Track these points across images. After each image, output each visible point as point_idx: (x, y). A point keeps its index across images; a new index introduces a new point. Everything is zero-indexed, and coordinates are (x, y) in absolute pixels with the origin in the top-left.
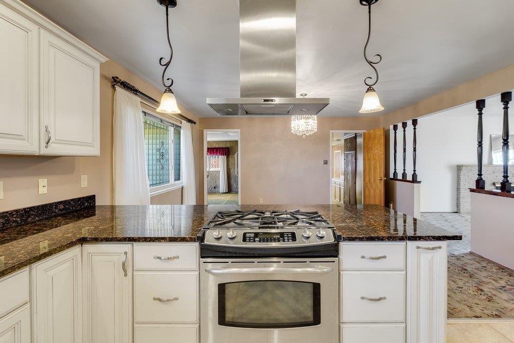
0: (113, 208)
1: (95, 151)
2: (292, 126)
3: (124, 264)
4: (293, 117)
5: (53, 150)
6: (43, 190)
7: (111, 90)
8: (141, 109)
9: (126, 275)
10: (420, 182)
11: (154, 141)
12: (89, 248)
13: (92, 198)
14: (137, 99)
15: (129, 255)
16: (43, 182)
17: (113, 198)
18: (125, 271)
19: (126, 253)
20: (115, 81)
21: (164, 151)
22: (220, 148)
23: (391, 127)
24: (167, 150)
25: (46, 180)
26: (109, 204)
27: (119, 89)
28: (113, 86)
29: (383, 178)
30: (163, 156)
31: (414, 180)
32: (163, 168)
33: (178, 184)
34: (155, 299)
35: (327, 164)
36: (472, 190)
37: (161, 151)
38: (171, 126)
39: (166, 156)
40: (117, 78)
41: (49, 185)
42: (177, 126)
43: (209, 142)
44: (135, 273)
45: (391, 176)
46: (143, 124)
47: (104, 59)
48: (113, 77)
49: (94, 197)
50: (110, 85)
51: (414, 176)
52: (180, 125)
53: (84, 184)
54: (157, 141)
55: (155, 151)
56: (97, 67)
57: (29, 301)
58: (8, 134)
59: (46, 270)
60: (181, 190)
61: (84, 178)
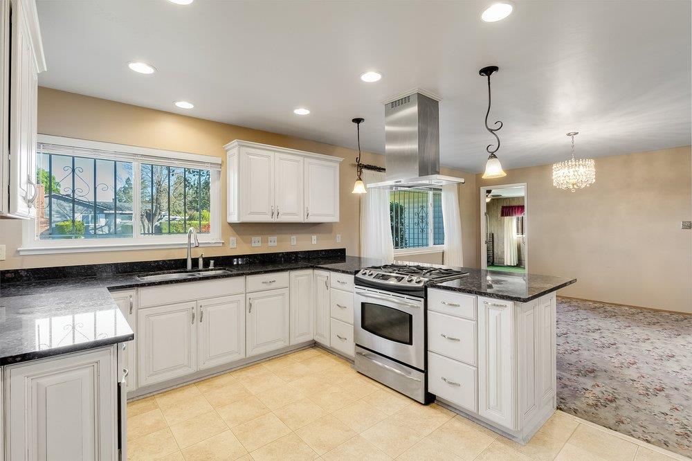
0: (360, 259)
1: (336, 218)
6: (314, 242)
11: (411, 205)
13: (343, 251)
15: (329, 278)
16: (314, 237)
18: (327, 287)
19: (327, 277)
21: (424, 215)
24: (427, 214)
25: (316, 236)
26: (357, 255)
27: (364, 171)
30: (422, 218)
32: (422, 232)
33: (439, 248)
34: (337, 305)
37: (421, 215)
39: (427, 220)
40: (363, 164)
41: (318, 239)
44: (331, 289)
49: (345, 249)
53: (339, 240)
54: (416, 205)
55: (411, 215)
56: (337, 166)
57: (289, 287)
58: (291, 213)
59: (296, 276)
60: (441, 254)
61: (339, 236)
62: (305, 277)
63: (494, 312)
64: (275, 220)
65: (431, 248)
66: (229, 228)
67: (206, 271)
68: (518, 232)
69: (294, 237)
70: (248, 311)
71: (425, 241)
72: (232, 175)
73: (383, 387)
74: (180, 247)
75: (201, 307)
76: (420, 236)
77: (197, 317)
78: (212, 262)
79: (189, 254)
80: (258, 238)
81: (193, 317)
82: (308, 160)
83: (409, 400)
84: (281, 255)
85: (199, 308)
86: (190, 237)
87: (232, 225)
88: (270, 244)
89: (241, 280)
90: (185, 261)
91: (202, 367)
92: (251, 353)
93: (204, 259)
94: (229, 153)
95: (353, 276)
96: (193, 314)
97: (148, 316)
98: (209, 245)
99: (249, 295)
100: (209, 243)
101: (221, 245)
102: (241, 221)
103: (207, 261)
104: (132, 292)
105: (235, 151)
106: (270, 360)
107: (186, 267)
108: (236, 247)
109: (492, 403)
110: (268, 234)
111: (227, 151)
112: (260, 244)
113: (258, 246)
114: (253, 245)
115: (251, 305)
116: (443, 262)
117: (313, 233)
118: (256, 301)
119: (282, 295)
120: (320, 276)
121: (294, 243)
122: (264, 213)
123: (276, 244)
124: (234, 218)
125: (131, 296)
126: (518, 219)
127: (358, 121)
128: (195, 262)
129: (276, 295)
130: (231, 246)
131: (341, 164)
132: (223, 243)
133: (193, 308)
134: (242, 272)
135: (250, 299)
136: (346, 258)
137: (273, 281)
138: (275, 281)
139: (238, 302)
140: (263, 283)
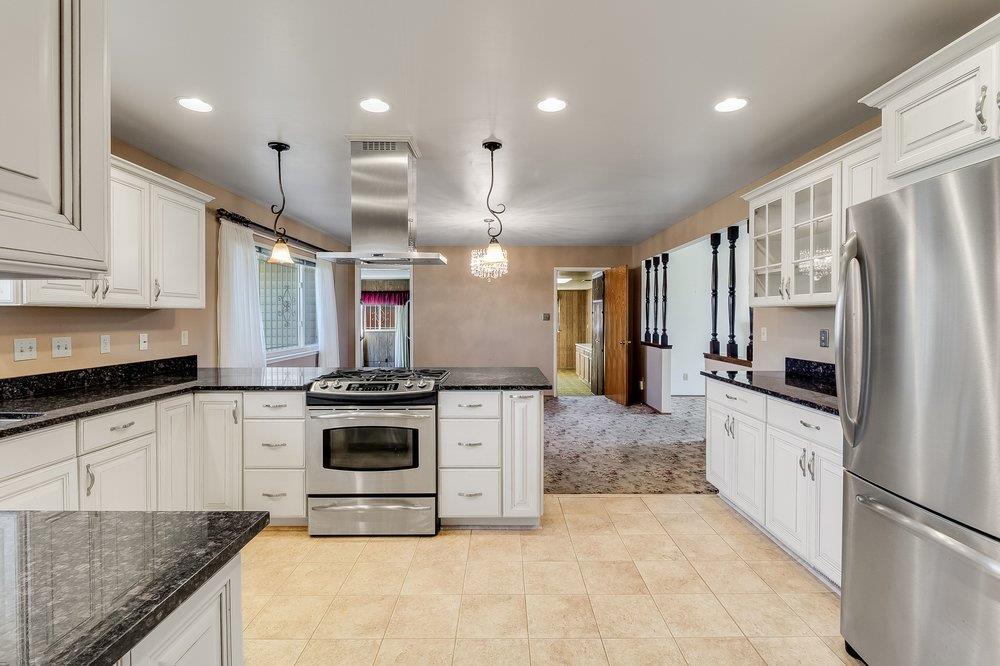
0: (217, 371)
1: (200, 303)
2: (472, 264)
3: (234, 412)
4: (473, 253)
5: (164, 303)
6: (144, 346)
7: (215, 224)
8: (254, 243)
9: (236, 423)
10: (670, 347)
11: (274, 283)
12: (201, 397)
13: (194, 358)
14: (250, 232)
15: (240, 404)
16: (144, 336)
17: (217, 360)
18: (236, 419)
19: (236, 402)
20: (220, 213)
21: (289, 299)
22: (395, 293)
23: (644, 262)
24: (295, 301)
25: (146, 335)
27: (224, 221)
28: (218, 220)
29: (626, 342)
30: (287, 306)
31: (665, 345)
32: (287, 325)
33: (311, 349)
34: (263, 445)
35: (549, 319)
36: (706, 356)
37: (285, 299)
38: (299, 263)
39: (293, 307)
40: (223, 210)
41: (149, 340)
42: (309, 263)
43: (364, 282)
44: (245, 421)
45: (643, 339)
46: (257, 263)
47: (209, 198)
48: (217, 210)
49: (196, 357)
50: (214, 218)
51: (665, 337)
52: (314, 260)
53: (185, 341)
55: (274, 299)
56: (203, 208)
57: (155, 432)
58: (127, 289)
59: (168, 409)
60: (315, 358)
61: (185, 334)
62: (182, 409)
63: (520, 405)
64: (98, 301)
65: (302, 348)
69: (106, 337)
70: (84, 492)
73: (368, 539)
76: (285, 330)
82: (156, 189)
83: (413, 539)
84: (81, 375)
88: (56, 353)
95: (300, 393)
99: (85, 460)
109: (517, 499)
112: (35, 357)
114: (19, 356)
115: (91, 477)
116: (317, 363)
117: (141, 328)
119: (145, 448)
120: (216, 403)
121: (106, 348)
122: (77, 288)
123: (69, 352)
127: (280, 147)
129: (135, 451)
134: (69, 411)
135: (88, 467)
136: (198, 373)
137: (130, 425)
138: (133, 423)
139: (64, 478)
140: (113, 429)
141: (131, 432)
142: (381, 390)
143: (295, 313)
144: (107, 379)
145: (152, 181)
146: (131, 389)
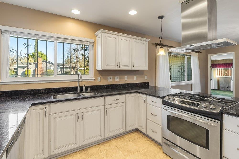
0: (155, 87)
1: (146, 68)
3: (145, 101)
6: (135, 79)
11: (177, 63)
12: (139, 95)
16: (135, 77)
18: (145, 103)
19: (145, 98)
20: (156, 44)
21: (182, 67)
24: (184, 67)
25: (136, 76)
26: (154, 85)
27: (158, 46)
28: (156, 46)
30: (182, 69)
32: (182, 75)
33: (190, 82)
34: (151, 113)
38: (185, 56)
41: (137, 78)
42: (188, 55)
47: (149, 40)
48: (155, 43)
49: (149, 83)
53: (146, 78)
54: (179, 63)
55: (177, 67)
56: (147, 43)
57: (125, 102)
58: (126, 65)
59: (129, 97)
60: (191, 85)
61: (146, 76)
62: (133, 97)
64: (118, 68)
65: (186, 82)
66: (97, 72)
67: (86, 93)
68: (218, 75)
69: (126, 77)
70: (105, 114)
71: (182, 79)
72: (98, 47)
74: (74, 81)
75: (82, 113)
76: (181, 76)
77: (80, 118)
78: (89, 88)
79: (79, 85)
80: (111, 77)
81: (78, 118)
84: (120, 85)
85: (81, 113)
86: (79, 76)
87: (99, 71)
88: (116, 80)
89: (102, 99)
90: (77, 87)
91: (83, 144)
92: (107, 136)
93: (86, 87)
94: (97, 37)
95: (162, 99)
96: (78, 117)
97: (55, 118)
98: (88, 80)
99: (106, 107)
100: (88, 79)
101: (93, 80)
102: (102, 69)
103: (87, 88)
104: (47, 106)
105: (100, 35)
106: (116, 138)
107: (77, 91)
108: (100, 81)
110: (114, 75)
111: (96, 36)
112: (111, 80)
113: (110, 81)
114: (108, 80)
115: (107, 111)
117: (135, 75)
118: (110, 109)
119: (122, 106)
120: (141, 97)
121: (126, 79)
122: (113, 65)
123: (118, 80)
124: (99, 68)
125: (46, 108)
126: (218, 69)
127: (161, 17)
128: (81, 88)
129: (119, 106)
130: (98, 81)
131: (149, 42)
132: (94, 79)
133: (78, 114)
134: (102, 94)
135: (106, 108)
136: (150, 87)
137: (118, 99)
138: (119, 99)
139: (101, 110)
140: (113, 100)
141: (118, 101)
142: (190, 105)
143: (184, 71)
144: (126, 86)
145: (132, 38)
146: (132, 89)
